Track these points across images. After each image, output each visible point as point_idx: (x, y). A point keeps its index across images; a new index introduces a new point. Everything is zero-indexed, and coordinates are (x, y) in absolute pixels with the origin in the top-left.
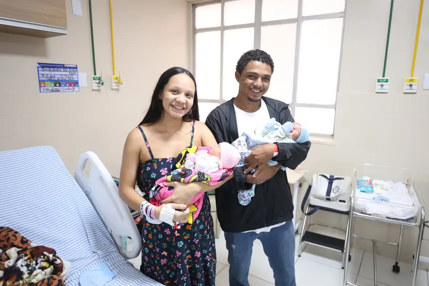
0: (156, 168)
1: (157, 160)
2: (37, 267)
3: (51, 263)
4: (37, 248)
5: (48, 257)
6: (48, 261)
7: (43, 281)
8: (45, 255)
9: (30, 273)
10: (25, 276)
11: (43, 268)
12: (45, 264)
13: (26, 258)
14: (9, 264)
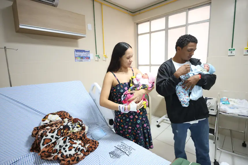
0: (122, 87)
1: (122, 84)
2: (75, 127)
3: (81, 125)
4: (75, 119)
5: (80, 123)
6: (79, 124)
7: (78, 132)
8: (78, 122)
9: (73, 128)
10: (71, 129)
11: (78, 127)
12: (78, 126)
13: (71, 122)
14: (65, 124)
